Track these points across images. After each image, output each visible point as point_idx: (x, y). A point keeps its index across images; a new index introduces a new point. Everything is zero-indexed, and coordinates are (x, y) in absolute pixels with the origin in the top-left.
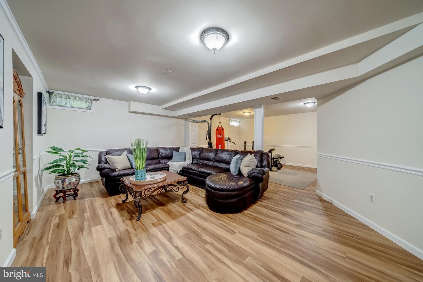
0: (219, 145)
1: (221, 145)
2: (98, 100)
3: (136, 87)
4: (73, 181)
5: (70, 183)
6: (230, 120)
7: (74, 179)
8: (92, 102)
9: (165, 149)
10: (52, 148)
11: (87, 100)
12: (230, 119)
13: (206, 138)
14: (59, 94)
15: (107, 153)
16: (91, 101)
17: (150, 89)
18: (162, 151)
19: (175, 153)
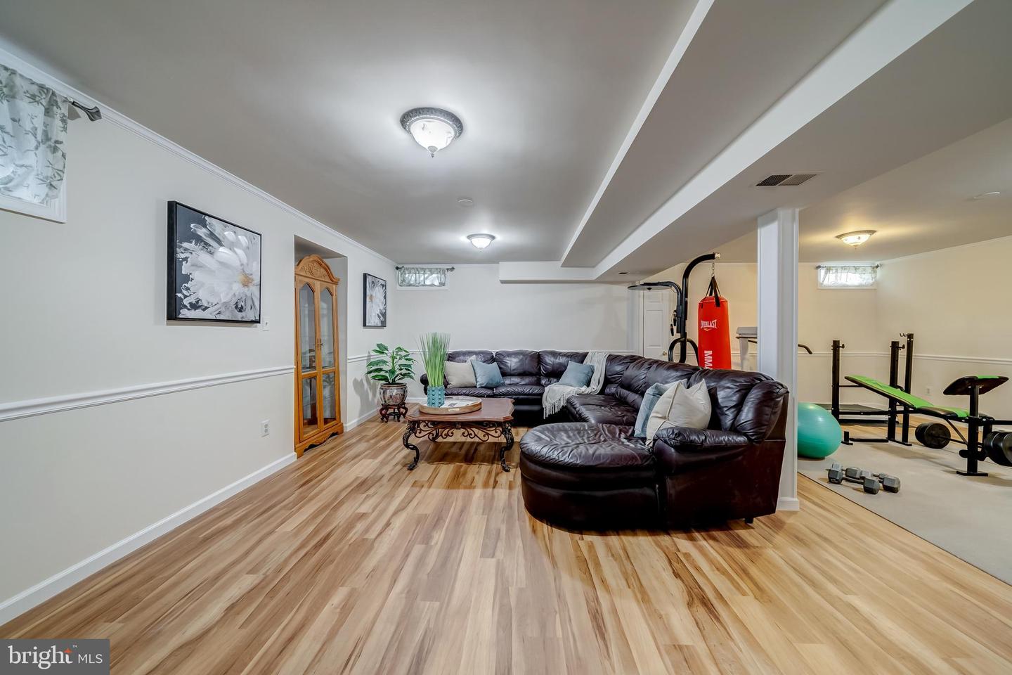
0: (705, 352)
1: (710, 352)
2: (453, 268)
3: (469, 237)
4: (394, 394)
5: (391, 397)
6: (819, 267)
7: (396, 391)
8: (446, 273)
9: (554, 354)
10: (379, 346)
11: (439, 271)
12: (818, 264)
13: (672, 330)
14: (407, 269)
15: (449, 357)
16: (443, 272)
17: (493, 238)
18: (549, 360)
19: (572, 365)
